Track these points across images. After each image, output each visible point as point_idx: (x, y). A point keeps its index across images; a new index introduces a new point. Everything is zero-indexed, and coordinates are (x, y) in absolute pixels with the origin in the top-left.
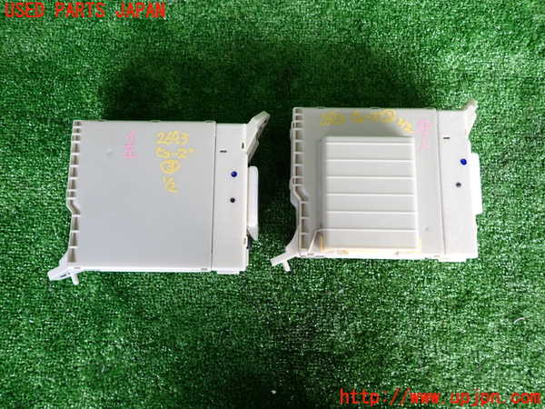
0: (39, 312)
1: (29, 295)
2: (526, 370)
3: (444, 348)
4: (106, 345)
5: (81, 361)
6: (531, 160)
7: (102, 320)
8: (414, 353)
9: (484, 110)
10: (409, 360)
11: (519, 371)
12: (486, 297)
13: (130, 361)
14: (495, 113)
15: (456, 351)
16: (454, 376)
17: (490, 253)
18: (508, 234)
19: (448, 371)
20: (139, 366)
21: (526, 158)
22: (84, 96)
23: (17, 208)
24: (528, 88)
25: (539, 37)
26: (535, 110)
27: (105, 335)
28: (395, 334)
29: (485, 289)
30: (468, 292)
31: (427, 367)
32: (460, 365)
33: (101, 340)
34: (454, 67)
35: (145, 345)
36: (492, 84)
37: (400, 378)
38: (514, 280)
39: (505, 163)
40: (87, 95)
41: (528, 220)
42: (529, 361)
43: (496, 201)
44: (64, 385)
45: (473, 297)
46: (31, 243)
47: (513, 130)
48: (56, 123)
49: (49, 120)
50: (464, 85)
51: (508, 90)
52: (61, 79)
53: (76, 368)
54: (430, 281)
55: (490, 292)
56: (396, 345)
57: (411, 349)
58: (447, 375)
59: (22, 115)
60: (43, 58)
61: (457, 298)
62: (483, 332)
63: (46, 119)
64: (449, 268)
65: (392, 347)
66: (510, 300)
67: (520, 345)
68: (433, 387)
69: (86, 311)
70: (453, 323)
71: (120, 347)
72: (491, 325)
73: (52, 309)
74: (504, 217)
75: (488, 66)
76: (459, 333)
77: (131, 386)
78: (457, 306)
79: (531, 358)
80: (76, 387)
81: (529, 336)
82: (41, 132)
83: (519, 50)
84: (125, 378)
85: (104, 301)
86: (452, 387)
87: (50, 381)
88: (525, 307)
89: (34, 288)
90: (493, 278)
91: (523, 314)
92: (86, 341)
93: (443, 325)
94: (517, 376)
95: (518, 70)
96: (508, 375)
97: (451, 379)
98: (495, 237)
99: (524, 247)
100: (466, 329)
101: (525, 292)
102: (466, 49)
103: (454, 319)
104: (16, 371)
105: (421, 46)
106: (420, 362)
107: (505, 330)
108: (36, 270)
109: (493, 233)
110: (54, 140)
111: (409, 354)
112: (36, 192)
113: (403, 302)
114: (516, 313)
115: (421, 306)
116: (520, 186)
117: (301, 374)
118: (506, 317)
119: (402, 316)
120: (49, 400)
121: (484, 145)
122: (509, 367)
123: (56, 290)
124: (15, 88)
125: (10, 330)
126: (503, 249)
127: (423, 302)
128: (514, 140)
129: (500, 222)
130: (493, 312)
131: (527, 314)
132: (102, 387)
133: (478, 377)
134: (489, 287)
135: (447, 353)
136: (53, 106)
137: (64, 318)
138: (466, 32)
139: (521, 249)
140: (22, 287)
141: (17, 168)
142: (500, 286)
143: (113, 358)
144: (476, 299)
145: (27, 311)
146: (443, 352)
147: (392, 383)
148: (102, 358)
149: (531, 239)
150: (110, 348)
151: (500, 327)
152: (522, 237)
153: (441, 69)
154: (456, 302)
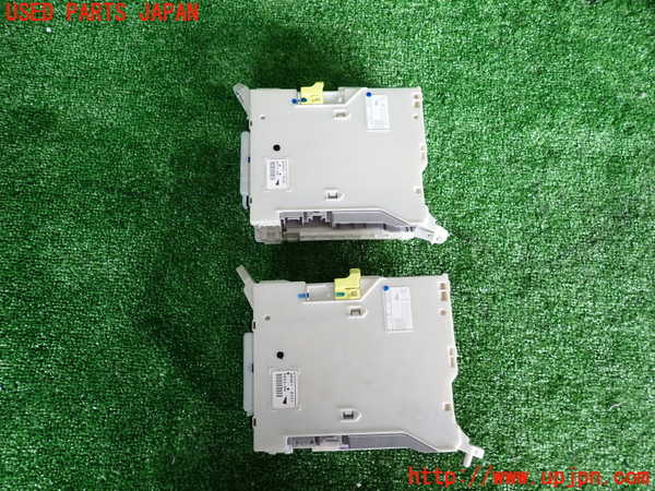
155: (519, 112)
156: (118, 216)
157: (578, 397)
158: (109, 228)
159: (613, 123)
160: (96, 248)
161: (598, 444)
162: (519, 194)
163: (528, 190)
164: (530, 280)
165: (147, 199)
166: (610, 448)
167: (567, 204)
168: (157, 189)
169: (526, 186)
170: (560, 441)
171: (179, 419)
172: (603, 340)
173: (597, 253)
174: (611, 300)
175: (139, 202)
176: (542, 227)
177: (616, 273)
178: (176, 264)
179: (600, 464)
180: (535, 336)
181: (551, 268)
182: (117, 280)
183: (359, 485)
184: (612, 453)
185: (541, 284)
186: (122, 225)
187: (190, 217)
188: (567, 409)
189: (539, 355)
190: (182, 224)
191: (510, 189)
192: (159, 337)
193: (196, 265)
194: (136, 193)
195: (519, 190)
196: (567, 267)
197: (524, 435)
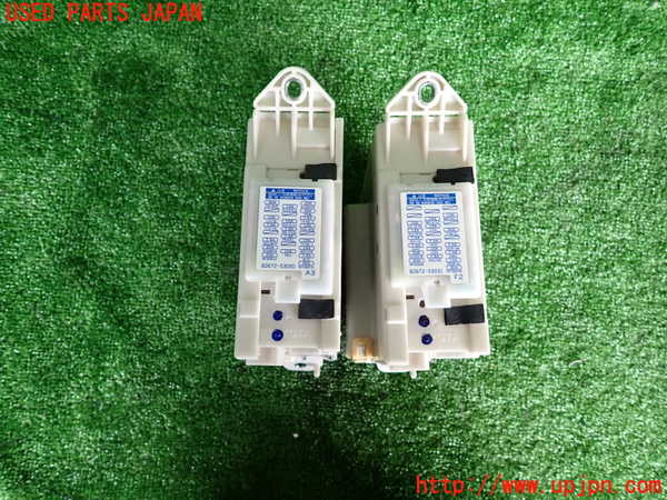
2: (579, 418)
3: (488, 392)
4: (105, 380)
5: (76, 397)
6: (605, 181)
8: (455, 397)
9: (555, 119)
10: (448, 404)
11: (570, 418)
12: (540, 336)
13: (133, 399)
14: (568, 122)
15: (502, 395)
16: (498, 423)
17: (549, 287)
18: (571, 266)
19: (491, 417)
21: (600, 178)
22: (75, 83)
24: (610, 93)
25: (628, 31)
26: (615, 121)
27: (103, 369)
28: (436, 375)
29: (540, 327)
31: (468, 412)
32: (506, 411)
34: (525, 64)
35: (149, 382)
36: (567, 87)
37: (438, 423)
38: (573, 318)
39: (574, 183)
40: (79, 82)
41: (595, 250)
42: (582, 408)
43: (560, 227)
44: (56, 423)
46: (13, 260)
47: (587, 144)
48: (41, 115)
49: (32, 112)
50: (535, 86)
51: (586, 95)
52: (46, 60)
53: (70, 404)
55: (545, 331)
56: (436, 387)
57: (452, 392)
58: (491, 422)
60: (23, 32)
61: (507, 337)
62: (534, 375)
63: (28, 110)
64: (501, 303)
65: (431, 389)
66: (568, 340)
67: (574, 389)
68: (474, 434)
69: (81, 341)
70: (501, 365)
71: (120, 383)
72: (543, 367)
73: (40, 338)
74: (568, 247)
75: (565, 64)
76: (507, 376)
77: (133, 426)
78: (508, 346)
79: (585, 404)
80: (70, 425)
81: (584, 380)
82: (23, 127)
83: (603, 45)
84: (126, 417)
85: (101, 331)
86: (495, 434)
88: (584, 349)
89: (19, 313)
91: (580, 356)
92: (81, 375)
93: (489, 366)
94: (568, 424)
95: (600, 70)
96: (558, 423)
97: (494, 426)
98: (557, 268)
99: (588, 280)
100: (515, 371)
101: (585, 332)
102: (540, 42)
103: (502, 360)
105: (487, 36)
106: (462, 406)
107: (558, 373)
108: (21, 293)
109: (554, 264)
110: (39, 137)
111: (449, 397)
112: (18, 199)
114: (573, 355)
116: (589, 211)
117: (327, 416)
118: (560, 359)
120: (40, 439)
121: (552, 161)
122: (560, 414)
123: (45, 316)
126: (564, 283)
128: (588, 156)
129: (563, 252)
130: (547, 353)
131: (584, 356)
132: (100, 427)
133: (524, 424)
136: (37, 95)
137: (55, 349)
138: (542, 21)
139: (585, 284)
142: (557, 325)
143: (113, 394)
144: (529, 338)
145: (11, 340)
146: (487, 396)
147: (429, 428)
148: (101, 394)
149: (597, 271)
150: (109, 383)
151: (553, 369)
152: (587, 270)
153: (508, 66)
154: (506, 342)
155: (504, 25)
156: (36, 143)
157: (537, 352)
158: (25, 155)
159: (615, 40)
160: (12, 179)
161: (555, 401)
162: (494, 125)
163: (506, 120)
164: (497, 223)
165: (67, 123)
166: (567, 405)
167: (549, 138)
168: (78, 111)
169: (503, 116)
170: (513, 396)
171: (107, 364)
172: (573, 291)
173: (578, 196)
174: (587, 249)
175: (58, 127)
176: (518, 163)
177: (597, 218)
178: (101, 198)
179: (554, 421)
180: (497, 286)
181: (523, 211)
182: (35, 215)
183: (296, 435)
184: (569, 411)
185: (510, 229)
186: (40, 153)
187: (117, 145)
188: (524, 364)
189: (499, 306)
190: (108, 153)
191: (484, 119)
192: (83, 278)
193: (124, 201)
194: (54, 114)
195: (494, 120)
196: (541, 210)
197: (476, 390)
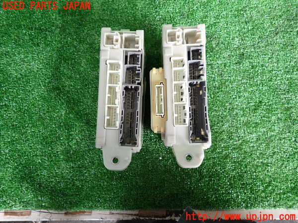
0: (36, 125)
1: (31, 118)
7: (68, 127)
20: (90, 149)
23: (21, 74)
30: (260, 102)
33: (69, 137)
45: (263, 104)
54: (240, 97)
59: (19, 27)
87: (45, 159)
90: (273, 93)
104: (27, 155)
113: (226, 109)
115: (236, 111)
119: (226, 116)
124: (15, 13)
125: (22, 135)
127: (236, 109)
134: (272, 98)
135: (251, 133)
140: (26, 113)
141: (19, 54)
